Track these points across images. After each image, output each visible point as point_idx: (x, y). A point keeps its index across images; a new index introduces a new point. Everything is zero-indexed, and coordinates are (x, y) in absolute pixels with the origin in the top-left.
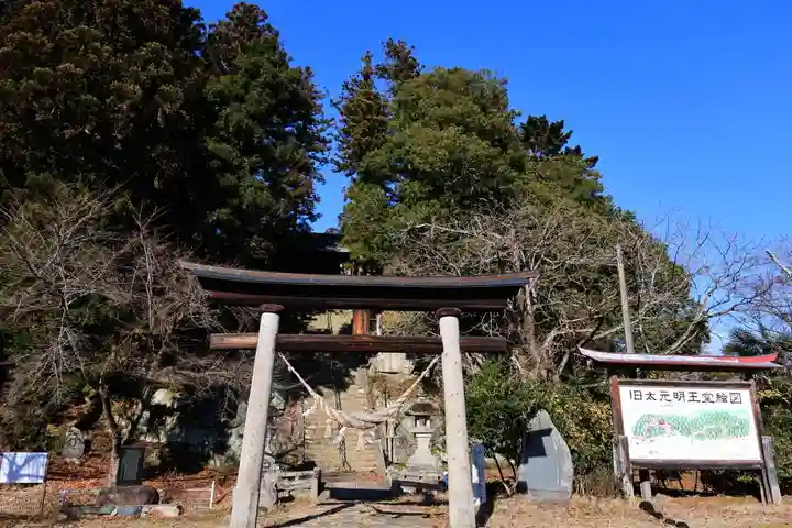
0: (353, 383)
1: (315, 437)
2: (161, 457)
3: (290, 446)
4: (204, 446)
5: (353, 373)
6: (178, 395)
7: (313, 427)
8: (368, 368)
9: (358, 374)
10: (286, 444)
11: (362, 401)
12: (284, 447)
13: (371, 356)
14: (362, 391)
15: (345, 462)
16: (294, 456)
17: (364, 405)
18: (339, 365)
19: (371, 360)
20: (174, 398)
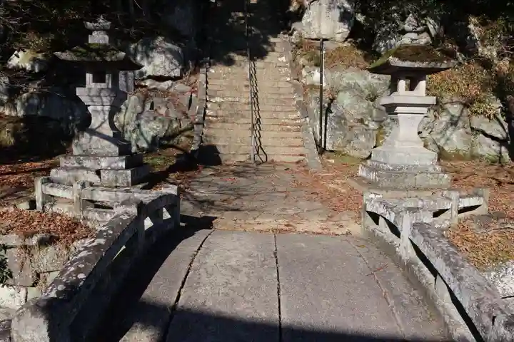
0: (273, 51)
1: (220, 113)
2: (15, 134)
3: (185, 125)
4: (68, 122)
5: (272, 40)
6: (40, 56)
7: (218, 99)
8: (291, 35)
9: (279, 40)
10: (178, 120)
11: (284, 70)
12: (175, 125)
13: (294, 22)
14: (283, 59)
15: (259, 148)
16: (188, 137)
17: (286, 75)
18: (255, 31)
19: (295, 25)
20: (34, 60)
